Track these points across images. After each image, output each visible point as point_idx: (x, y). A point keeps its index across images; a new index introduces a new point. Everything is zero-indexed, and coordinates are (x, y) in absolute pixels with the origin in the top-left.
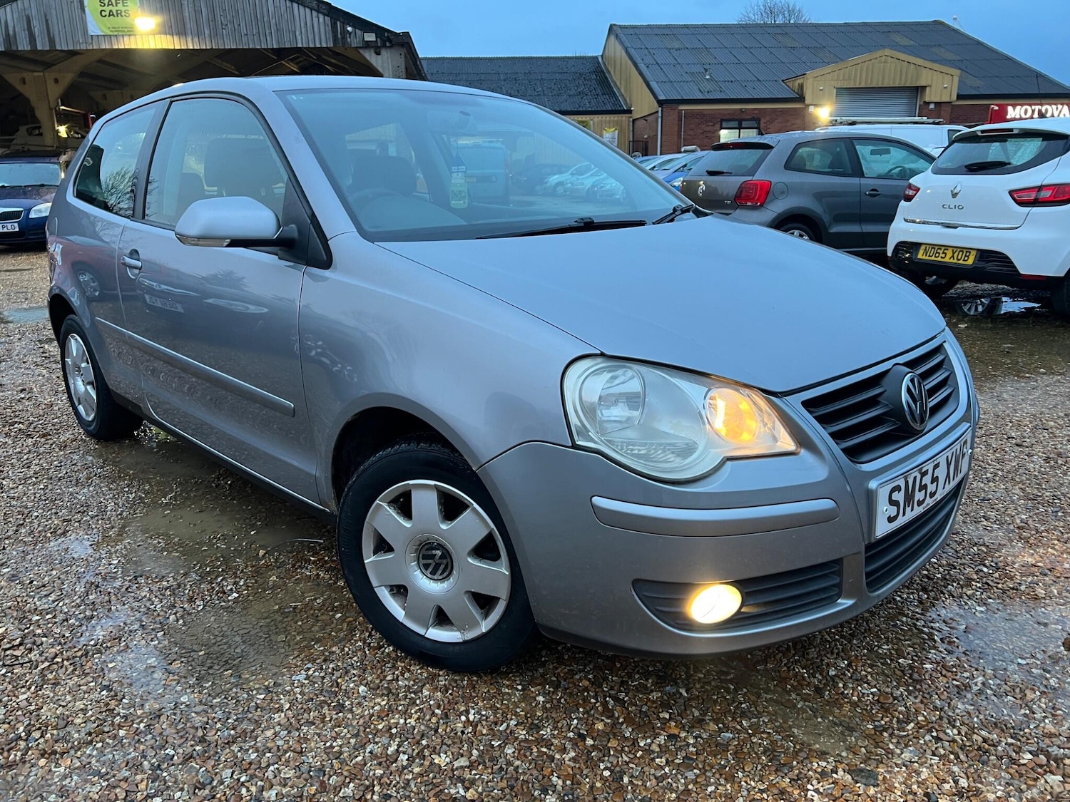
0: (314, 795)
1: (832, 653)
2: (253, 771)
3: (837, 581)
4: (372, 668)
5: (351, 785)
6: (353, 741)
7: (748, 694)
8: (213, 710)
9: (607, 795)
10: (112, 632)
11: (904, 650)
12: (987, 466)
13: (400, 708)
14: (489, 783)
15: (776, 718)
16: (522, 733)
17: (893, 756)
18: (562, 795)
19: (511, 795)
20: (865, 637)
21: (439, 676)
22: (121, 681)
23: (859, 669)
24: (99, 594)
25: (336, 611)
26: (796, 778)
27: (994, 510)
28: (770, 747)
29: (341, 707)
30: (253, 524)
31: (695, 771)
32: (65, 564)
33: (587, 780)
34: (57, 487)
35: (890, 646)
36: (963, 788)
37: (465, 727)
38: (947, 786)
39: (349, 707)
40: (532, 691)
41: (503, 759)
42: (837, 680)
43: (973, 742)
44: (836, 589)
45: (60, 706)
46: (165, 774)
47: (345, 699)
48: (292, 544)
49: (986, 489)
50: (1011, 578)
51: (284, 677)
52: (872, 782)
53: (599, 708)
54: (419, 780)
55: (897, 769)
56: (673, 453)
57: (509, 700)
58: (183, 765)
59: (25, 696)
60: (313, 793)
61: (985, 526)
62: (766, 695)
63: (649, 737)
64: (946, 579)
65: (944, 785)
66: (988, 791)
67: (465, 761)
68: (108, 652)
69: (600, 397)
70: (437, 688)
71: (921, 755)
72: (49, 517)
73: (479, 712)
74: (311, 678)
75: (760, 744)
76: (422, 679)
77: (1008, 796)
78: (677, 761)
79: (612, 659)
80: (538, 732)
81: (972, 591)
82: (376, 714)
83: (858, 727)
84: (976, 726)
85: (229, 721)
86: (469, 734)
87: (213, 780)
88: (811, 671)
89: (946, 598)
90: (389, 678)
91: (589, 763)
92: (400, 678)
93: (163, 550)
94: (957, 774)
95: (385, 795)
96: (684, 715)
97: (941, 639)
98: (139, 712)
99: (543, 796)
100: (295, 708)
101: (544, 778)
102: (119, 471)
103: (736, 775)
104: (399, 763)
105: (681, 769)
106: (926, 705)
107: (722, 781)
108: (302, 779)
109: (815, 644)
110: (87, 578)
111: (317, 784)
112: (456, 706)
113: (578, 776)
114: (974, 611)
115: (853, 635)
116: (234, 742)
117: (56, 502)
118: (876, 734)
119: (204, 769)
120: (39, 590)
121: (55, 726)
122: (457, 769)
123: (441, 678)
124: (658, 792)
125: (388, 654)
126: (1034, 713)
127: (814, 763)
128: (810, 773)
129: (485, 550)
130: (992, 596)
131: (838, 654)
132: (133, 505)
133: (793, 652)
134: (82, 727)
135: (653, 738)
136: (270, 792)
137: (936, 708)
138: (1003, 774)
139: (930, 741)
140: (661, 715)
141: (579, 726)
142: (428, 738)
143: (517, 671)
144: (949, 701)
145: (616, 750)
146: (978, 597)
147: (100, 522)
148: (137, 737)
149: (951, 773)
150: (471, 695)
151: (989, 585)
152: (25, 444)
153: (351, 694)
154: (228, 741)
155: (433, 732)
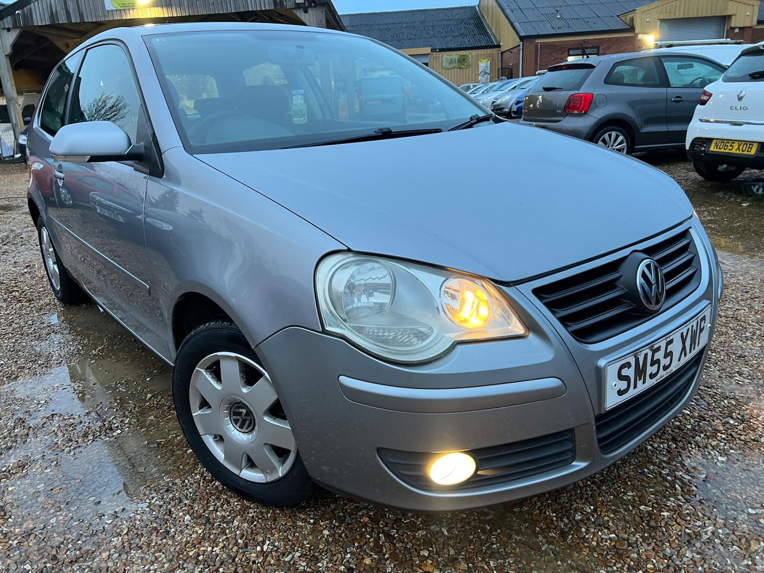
3: (570, 446)
4: (200, 499)
6: (166, 565)
7: (501, 536)
10: (20, 461)
12: (748, 326)
13: (212, 537)
15: (521, 559)
16: (302, 565)
20: (614, 484)
24: (22, 428)
27: (748, 366)
29: (166, 534)
30: (151, 372)
34: (24, 341)
37: (257, 557)
39: (173, 534)
40: (321, 526)
44: (570, 453)
47: (172, 526)
49: (744, 347)
50: (754, 430)
53: (371, 544)
57: (301, 532)
61: (738, 381)
64: (695, 430)
70: (246, 519)
72: (10, 365)
73: (273, 544)
74: (152, 506)
76: (236, 511)
80: (316, 564)
82: (191, 542)
85: (79, 542)
86: (258, 564)
88: (560, 515)
89: (693, 448)
90: (211, 508)
92: (220, 508)
98: (17, 530)
100: (131, 533)
109: (568, 489)
112: (256, 537)
114: (716, 461)
116: (76, 562)
117: (19, 353)
123: (251, 511)
125: (217, 487)
126: (755, 565)
129: (276, 410)
130: (734, 447)
131: (586, 499)
137: (665, 557)
140: (422, 553)
141: (350, 560)
142: (225, 566)
144: (679, 549)
146: (721, 448)
147: (44, 369)
148: (8, 553)
150: (271, 527)
151: (732, 436)
152: (14, 307)
153: (178, 522)
154: (72, 561)
155: (231, 561)
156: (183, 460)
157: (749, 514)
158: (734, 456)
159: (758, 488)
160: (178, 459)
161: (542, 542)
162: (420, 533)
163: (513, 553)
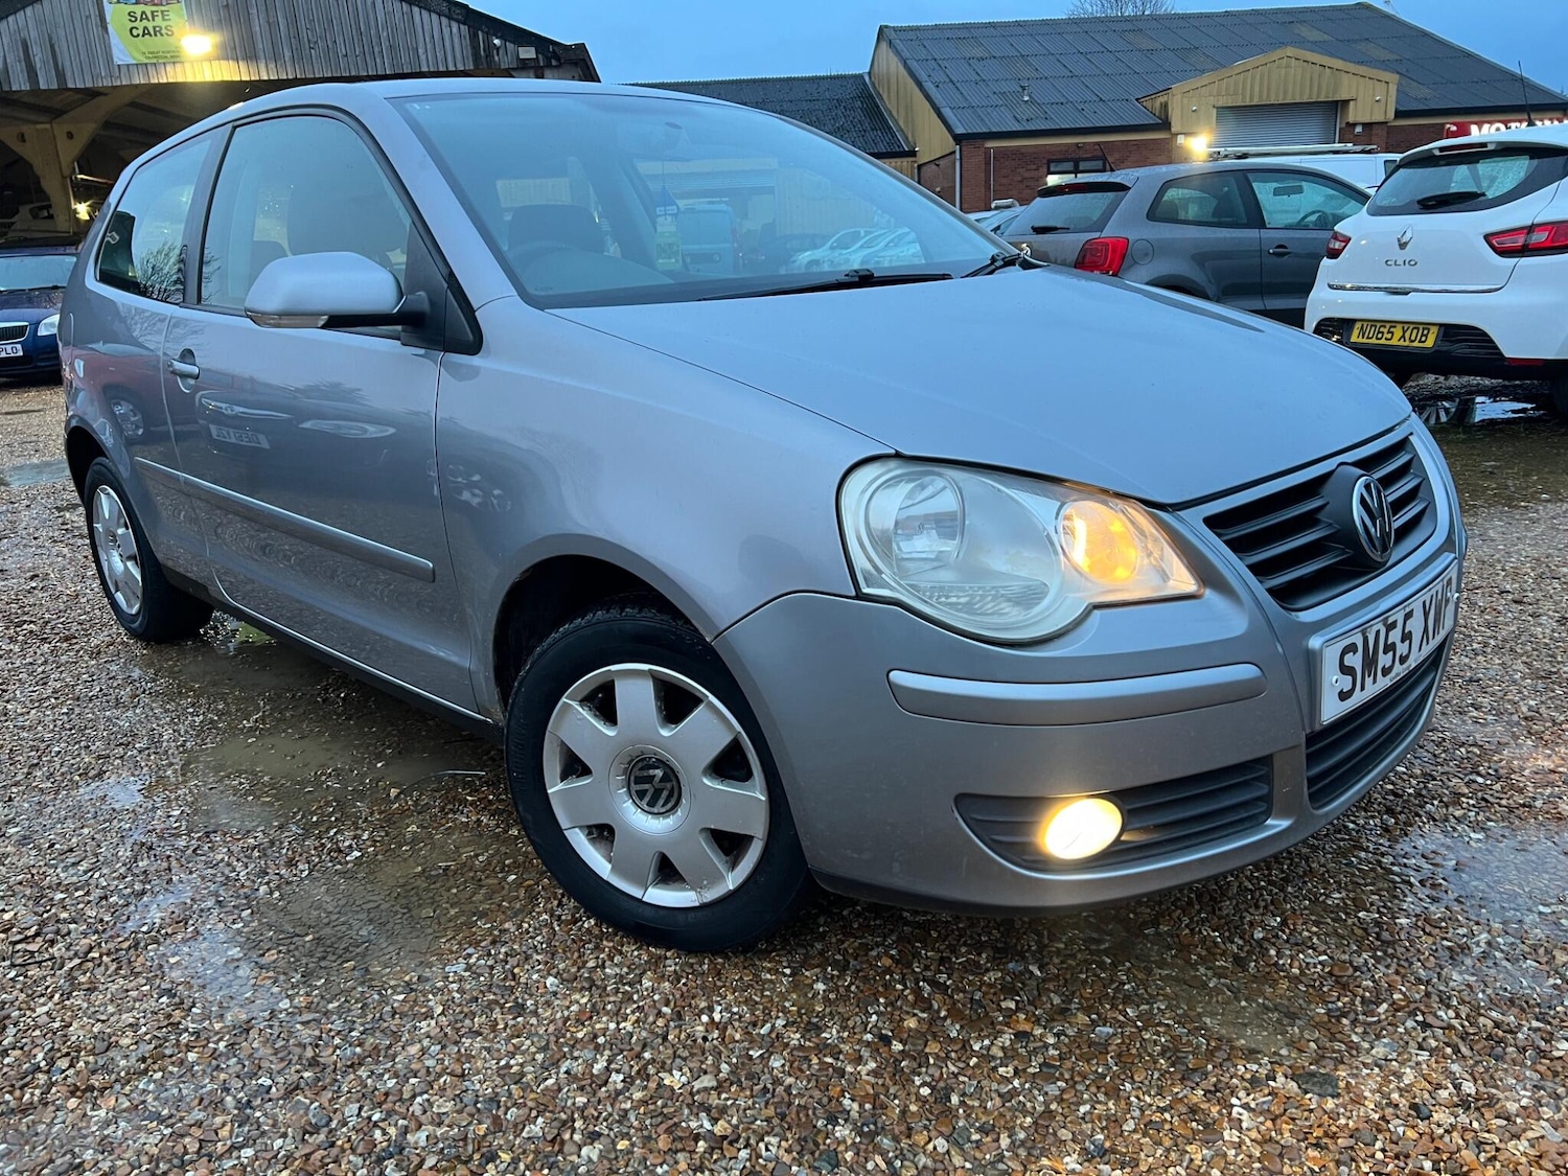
0: (485, 1136)
1: (1257, 907)
2: (391, 1105)
3: (1263, 790)
4: (564, 952)
5: (540, 1120)
6: (540, 1057)
8: (328, 1019)
9: (928, 1123)
10: (173, 912)
11: (1365, 897)
13: (609, 1007)
14: (748, 1112)
16: (795, 1038)
17: (1358, 1053)
18: (859, 1124)
19: (782, 1126)
20: (1305, 882)
21: (666, 958)
22: (189, 983)
23: (1299, 928)
24: (153, 859)
25: (508, 872)
26: (1213, 1089)
27: (1487, 696)
28: (1171, 1045)
29: (520, 1009)
30: (380, 753)
31: (1059, 1083)
32: (102, 818)
33: (897, 1102)
34: (87, 711)
35: (1344, 894)
36: (1469, 1095)
37: (707, 1031)
38: (1443, 1094)
39: (532, 1008)
40: (807, 977)
41: (768, 1076)
42: (1266, 945)
43: (1479, 1028)
44: (1262, 804)
45: (99, 1020)
46: (258, 1114)
47: (526, 997)
48: (439, 780)
49: (1474, 666)
50: (1521, 791)
51: (434, 969)
52: (1330, 1090)
53: (910, 997)
54: (642, 1110)
55: (1365, 1071)
56: (1009, 600)
57: (773, 990)
58: (285, 1099)
59: (45, 1009)
60: (482, 1133)
61: (1475, 718)
62: (1160, 971)
63: (987, 1037)
64: (1421, 795)
65: (1440, 1092)
66: (1507, 1099)
67: (709, 1081)
68: (168, 941)
69: (897, 523)
70: (664, 975)
71: (1401, 1050)
72: (76, 753)
73: (728, 1009)
74: (474, 968)
75: (1155, 1041)
76: (640, 965)
77: (1537, 1105)
78: (1031, 1070)
79: (925, 927)
80: (818, 1035)
81: (1463, 811)
82: (573, 1017)
83: (1303, 1012)
84: (1482, 1004)
85: (353, 1034)
86: (715, 1042)
87: (331, 1120)
88: (1227, 934)
89: (1424, 823)
90: (591, 964)
91: (897, 1077)
92: (608, 963)
93: (247, 793)
94: (1458, 1075)
95: (592, 1133)
96: (1038, 1003)
97: (1421, 882)
98: (217, 1026)
99: (830, 1127)
100: (451, 1012)
101: (830, 1100)
102: (178, 685)
103: (1122, 1088)
104: (610, 1087)
105: (1037, 1081)
106: (1403, 977)
107: (1101, 1097)
108: (464, 1114)
110: (135, 837)
111: (489, 1121)
112: (693, 1002)
113: (882, 1097)
114: (1467, 839)
115: (1286, 880)
116: (361, 1065)
117: (87, 731)
118: (1330, 1021)
119: (317, 1104)
120: (64, 856)
121: (91, 1050)
122: (698, 1092)
123: (668, 962)
124: (1004, 1116)
125: (589, 930)
127: (1239, 1067)
128: (1234, 1080)
129: (729, 765)
130: (1493, 817)
131: (1265, 907)
132: (200, 732)
133: (1197, 907)
134: (132, 1051)
135: (992, 1038)
136: (418, 1134)
137: (1419, 981)
138: (1528, 1073)
139: (1414, 1029)
141: (880, 1024)
142: (653, 1049)
143: (783, 948)
144: (1438, 970)
145: (937, 1057)
146: (1472, 819)
147: (152, 758)
148: (214, 1062)
149: (1450, 1075)
150: (715, 985)
151: (1487, 801)
152: (39, 652)
153: (534, 990)
154: (353, 1063)
155: (660, 1040)
156: (504, 892)
157: (1540, 913)
158: (1495, 830)
159: (1547, 876)
160: (494, 892)
161: (1206, 975)
162: (992, 976)
163: (1162, 995)
